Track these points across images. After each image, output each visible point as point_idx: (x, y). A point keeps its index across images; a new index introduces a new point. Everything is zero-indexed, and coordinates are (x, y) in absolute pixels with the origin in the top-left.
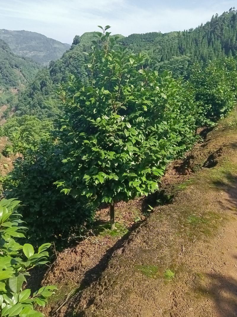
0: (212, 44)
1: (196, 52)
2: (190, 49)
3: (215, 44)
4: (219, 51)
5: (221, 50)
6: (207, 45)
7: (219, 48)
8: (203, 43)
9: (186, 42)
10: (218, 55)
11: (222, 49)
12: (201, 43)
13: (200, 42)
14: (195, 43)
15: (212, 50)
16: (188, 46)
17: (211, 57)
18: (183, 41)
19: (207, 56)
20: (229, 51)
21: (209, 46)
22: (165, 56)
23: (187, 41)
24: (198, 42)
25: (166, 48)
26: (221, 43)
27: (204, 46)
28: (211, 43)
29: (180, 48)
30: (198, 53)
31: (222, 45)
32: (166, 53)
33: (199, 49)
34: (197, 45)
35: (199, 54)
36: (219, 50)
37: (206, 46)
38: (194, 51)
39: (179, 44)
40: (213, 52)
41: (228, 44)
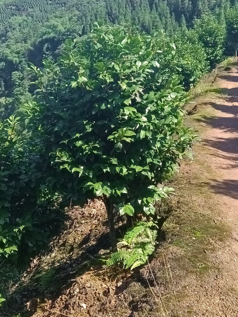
0: (156, 7)
1: (134, 19)
2: (125, 16)
3: (160, 7)
4: (166, 18)
5: (169, 16)
6: (148, 8)
7: (167, 13)
8: (143, 5)
9: (117, 5)
10: (167, 23)
11: (171, 15)
12: (140, 6)
13: (139, 3)
14: (130, 6)
15: (156, 16)
16: (121, 11)
17: (156, 26)
18: (112, 4)
19: (151, 25)
20: (181, 16)
21: (151, 10)
22: (88, 26)
23: (119, 3)
24: (135, 5)
25: (88, 15)
26: (167, 5)
27: (145, 10)
28: (154, 5)
29: (109, 14)
30: (137, 20)
31: (170, 9)
32: (88, 22)
33: (138, 16)
34: (134, 10)
35: (139, 22)
36: (167, 15)
37: (148, 11)
38: (131, 19)
39: (107, 7)
40: (158, 19)
41: (179, 7)
